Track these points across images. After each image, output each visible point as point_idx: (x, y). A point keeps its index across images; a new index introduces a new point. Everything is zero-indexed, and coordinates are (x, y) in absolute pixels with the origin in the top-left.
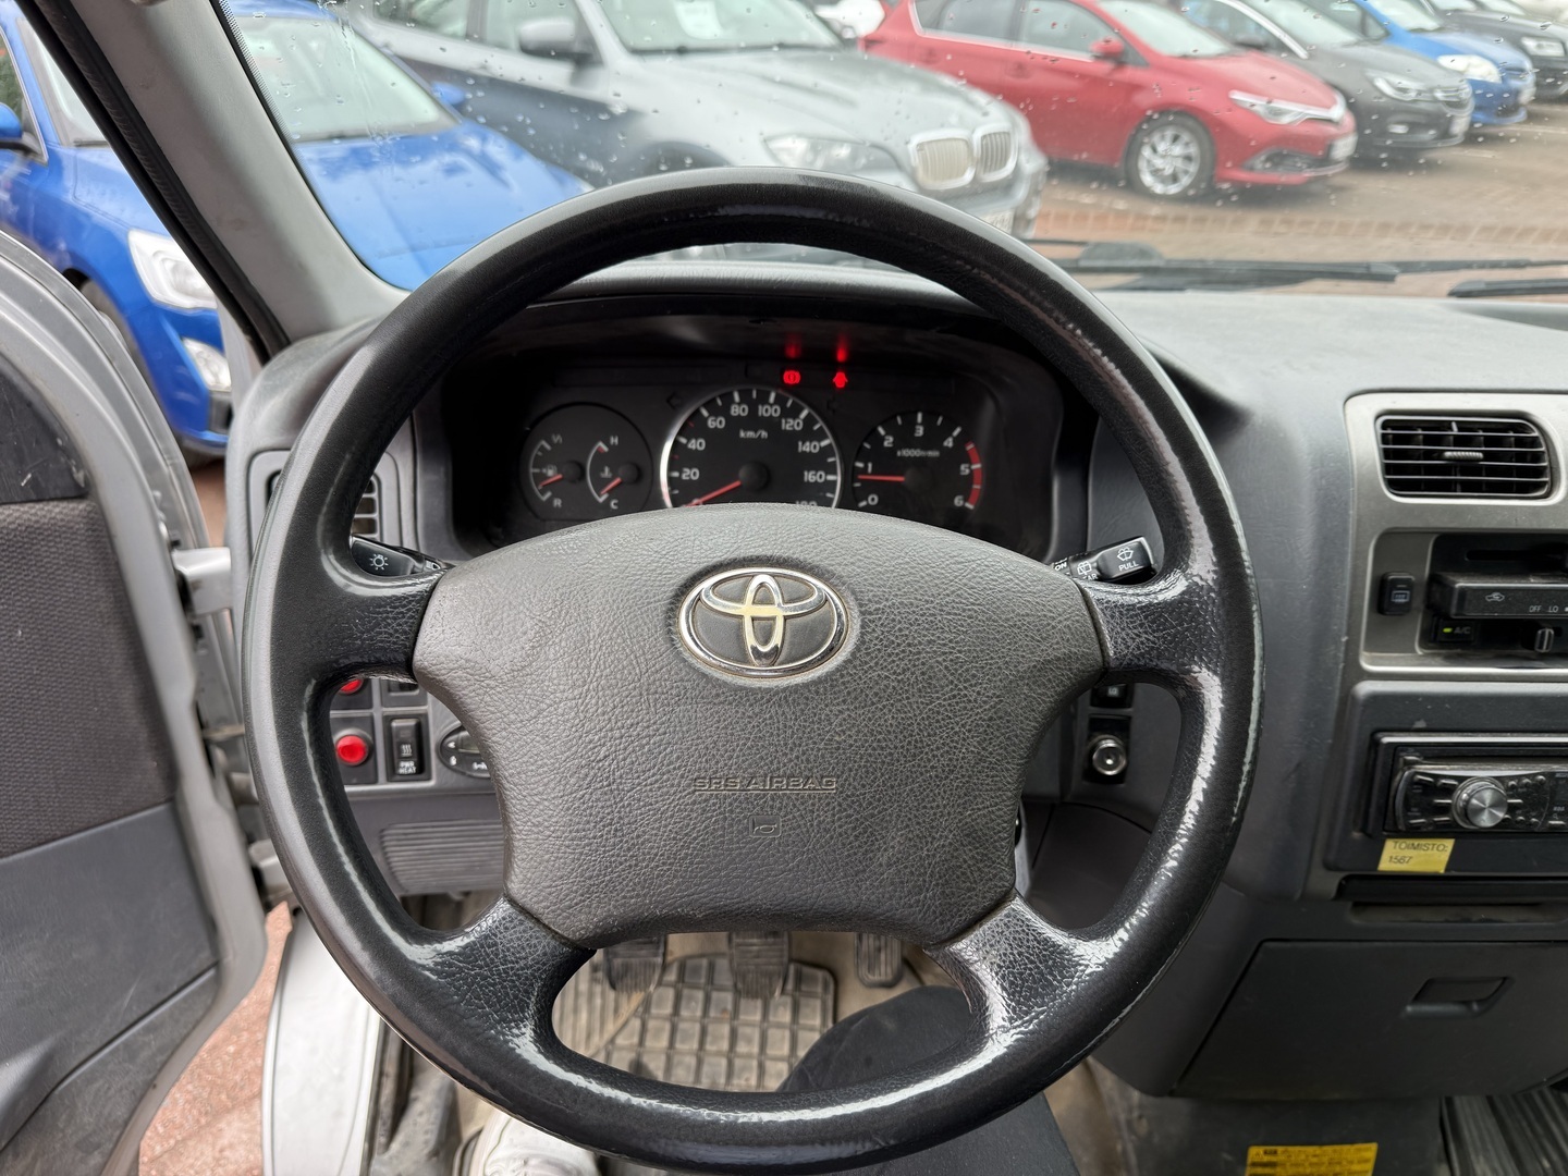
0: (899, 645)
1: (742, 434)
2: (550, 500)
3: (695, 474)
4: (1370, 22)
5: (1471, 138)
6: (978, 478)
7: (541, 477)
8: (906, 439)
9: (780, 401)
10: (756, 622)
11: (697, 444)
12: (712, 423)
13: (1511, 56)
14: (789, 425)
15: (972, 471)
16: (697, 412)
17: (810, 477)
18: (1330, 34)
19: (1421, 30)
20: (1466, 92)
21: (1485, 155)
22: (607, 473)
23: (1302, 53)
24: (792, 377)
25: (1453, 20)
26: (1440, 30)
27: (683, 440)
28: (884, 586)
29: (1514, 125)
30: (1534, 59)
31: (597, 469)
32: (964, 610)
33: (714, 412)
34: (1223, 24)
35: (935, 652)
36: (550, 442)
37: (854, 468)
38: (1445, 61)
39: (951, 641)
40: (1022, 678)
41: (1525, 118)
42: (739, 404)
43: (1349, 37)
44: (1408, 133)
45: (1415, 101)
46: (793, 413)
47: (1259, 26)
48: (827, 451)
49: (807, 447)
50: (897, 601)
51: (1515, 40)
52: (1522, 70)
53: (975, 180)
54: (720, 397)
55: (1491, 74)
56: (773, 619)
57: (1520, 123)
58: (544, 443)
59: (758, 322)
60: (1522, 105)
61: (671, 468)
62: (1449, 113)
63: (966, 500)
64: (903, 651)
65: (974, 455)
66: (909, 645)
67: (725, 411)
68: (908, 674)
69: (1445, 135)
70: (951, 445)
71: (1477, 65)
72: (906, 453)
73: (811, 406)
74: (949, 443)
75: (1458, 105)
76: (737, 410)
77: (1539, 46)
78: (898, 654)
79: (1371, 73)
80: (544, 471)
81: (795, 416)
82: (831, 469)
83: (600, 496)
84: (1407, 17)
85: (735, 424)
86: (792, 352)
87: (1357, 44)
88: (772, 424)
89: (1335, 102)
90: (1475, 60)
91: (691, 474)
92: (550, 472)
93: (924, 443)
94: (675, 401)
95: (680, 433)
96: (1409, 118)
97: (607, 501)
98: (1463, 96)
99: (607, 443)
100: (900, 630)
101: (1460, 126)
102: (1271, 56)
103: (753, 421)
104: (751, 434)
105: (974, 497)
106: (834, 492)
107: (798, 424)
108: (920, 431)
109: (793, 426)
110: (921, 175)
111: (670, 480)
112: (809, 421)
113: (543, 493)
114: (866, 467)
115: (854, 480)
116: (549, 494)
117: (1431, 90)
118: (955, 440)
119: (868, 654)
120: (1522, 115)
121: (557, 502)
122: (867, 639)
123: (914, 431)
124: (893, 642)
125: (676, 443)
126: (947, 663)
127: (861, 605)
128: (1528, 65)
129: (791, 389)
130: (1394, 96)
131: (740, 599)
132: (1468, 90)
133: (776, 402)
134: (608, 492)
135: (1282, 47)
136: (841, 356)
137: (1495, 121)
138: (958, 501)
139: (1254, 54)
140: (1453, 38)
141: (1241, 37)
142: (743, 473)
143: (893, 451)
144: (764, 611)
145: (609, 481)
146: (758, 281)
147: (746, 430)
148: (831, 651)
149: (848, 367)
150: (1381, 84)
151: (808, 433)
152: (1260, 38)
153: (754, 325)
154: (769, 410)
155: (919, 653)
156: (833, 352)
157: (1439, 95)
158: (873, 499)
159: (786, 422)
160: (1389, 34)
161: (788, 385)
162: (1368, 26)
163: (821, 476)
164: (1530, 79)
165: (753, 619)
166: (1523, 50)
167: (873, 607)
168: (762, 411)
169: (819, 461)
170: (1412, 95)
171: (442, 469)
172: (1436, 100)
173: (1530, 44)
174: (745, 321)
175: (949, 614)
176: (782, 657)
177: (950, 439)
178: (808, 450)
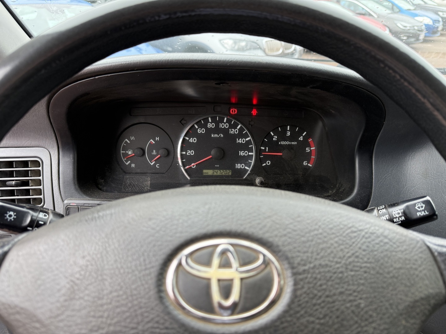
0: (320, 297)
1: (212, 136)
2: (130, 164)
3: (192, 153)
4: (395, 7)
5: (425, 41)
6: (313, 153)
7: (125, 155)
8: (283, 137)
9: (229, 121)
10: (221, 283)
11: (193, 140)
12: (199, 131)
13: (435, 17)
14: (233, 131)
15: (311, 150)
16: (193, 126)
17: (242, 153)
18: (383, 11)
19: (410, 10)
20: (423, 27)
21: (429, 45)
22: (154, 152)
23: (376, 16)
24: (234, 111)
25: (418, 6)
26: (415, 9)
27: (187, 138)
28: (307, 252)
29: (436, 37)
30: (442, 18)
31: (150, 151)
32: (361, 268)
33: (201, 126)
34: (352, 8)
35: (344, 300)
36: (129, 140)
37: (261, 149)
38: (416, 18)
39: (354, 291)
40: (401, 315)
41: (440, 35)
42: (211, 123)
43: (388, 11)
44: (407, 39)
45: (409, 30)
46: (235, 126)
47: (363, 9)
48: (249, 142)
49: (240, 141)
50: (317, 263)
51: (436, 12)
52: (439, 21)
53: (283, 52)
54: (203, 120)
55: (430, 22)
56: (232, 280)
57: (438, 36)
58: (127, 140)
59: (219, 84)
60: (439, 31)
61: (182, 150)
62: (419, 32)
63: (308, 163)
64: (323, 302)
65: (312, 144)
66: (327, 296)
67: (205, 126)
68: (327, 318)
69: (418, 39)
70: (302, 139)
71: (426, 20)
72: (283, 143)
73: (242, 123)
74: (301, 138)
75: (421, 31)
76: (210, 125)
77: (443, 14)
78: (319, 304)
79: (396, 22)
80: (127, 152)
81: (235, 128)
82: (250, 150)
83: (151, 163)
84: (405, 6)
85: (209, 131)
86: (233, 101)
87: (392, 13)
88: (225, 131)
89: (386, 30)
90: (425, 18)
91: (191, 153)
92: (130, 153)
93: (291, 139)
94: (183, 122)
95: (186, 135)
96: (407, 34)
97: (155, 164)
98: (423, 28)
99: (154, 140)
100: (321, 285)
101: (422, 37)
102: (367, 17)
103: (217, 130)
104: (216, 135)
105: (312, 161)
106: (252, 160)
107: (236, 131)
108: (289, 134)
109: (234, 132)
110: (267, 51)
111: (181, 155)
112: (241, 130)
113: (127, 162)
114: (265, 149)
115: (260, 155)
116: (129, 162)
117: (413, 27)
118: (303, 137)
119: (299, 305)
120: (439, 34)
121: (133, 165)
122: (299, 293)
123: (286, 133)
124: (316, 295)
125: (184, 139)
126: (353, 308)
127: (293, 268)
128: (440, 19)
129: (234, 117)
130: (403, 28)
131: (208, 263)
132: (424, 26)
133: (226, 122)
134: (155, 161)
135: (370, 15)
136: (255, 102)
137: (431, 35)
138: (305, 163)
139: (362, 16)
140: (418, 12)
141: (358, 12)
142: (213, 152)
143: (277, 142)
144: (226, 274)
145: (155, 156)
146: (220, 61)
147: (214, 134)
148: (273, 303)
149: (257, 106)
150: (399, 25)
151: (241, 135)
152: (363, 12)
153: (217, 86)
154: (224, 125)
155: (334, 302)
156: (251, 100)
157: (416, 28)
158: (268, 163)
159: (231, 131)
160: (401, 11)
161: (232, 114)
162: (394, 8)
163: (246, 153)
164: (441, 23)
165: (219, 280)
166: (439, 15)
167: (301, 268)
168: (221, 125)
169: (245, 147)
170: (408, 28)
171: (71, 156)
172: (414, 29)
173: (440, 13)
174: (212, 83)
175: (352, 271)
176: (239, 308)
177: (302, 137)
178: (241, 142)
